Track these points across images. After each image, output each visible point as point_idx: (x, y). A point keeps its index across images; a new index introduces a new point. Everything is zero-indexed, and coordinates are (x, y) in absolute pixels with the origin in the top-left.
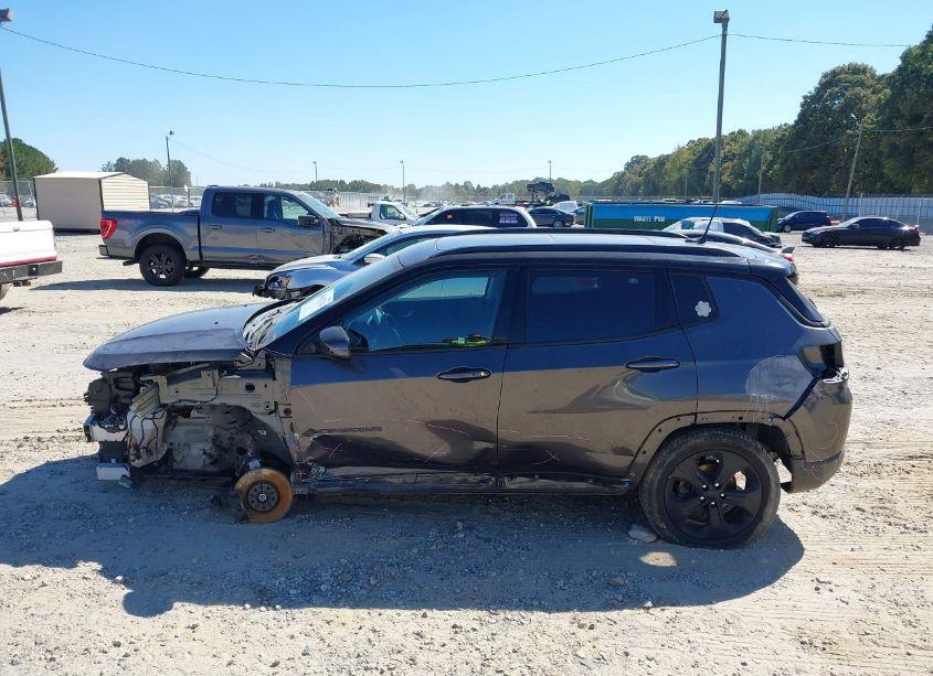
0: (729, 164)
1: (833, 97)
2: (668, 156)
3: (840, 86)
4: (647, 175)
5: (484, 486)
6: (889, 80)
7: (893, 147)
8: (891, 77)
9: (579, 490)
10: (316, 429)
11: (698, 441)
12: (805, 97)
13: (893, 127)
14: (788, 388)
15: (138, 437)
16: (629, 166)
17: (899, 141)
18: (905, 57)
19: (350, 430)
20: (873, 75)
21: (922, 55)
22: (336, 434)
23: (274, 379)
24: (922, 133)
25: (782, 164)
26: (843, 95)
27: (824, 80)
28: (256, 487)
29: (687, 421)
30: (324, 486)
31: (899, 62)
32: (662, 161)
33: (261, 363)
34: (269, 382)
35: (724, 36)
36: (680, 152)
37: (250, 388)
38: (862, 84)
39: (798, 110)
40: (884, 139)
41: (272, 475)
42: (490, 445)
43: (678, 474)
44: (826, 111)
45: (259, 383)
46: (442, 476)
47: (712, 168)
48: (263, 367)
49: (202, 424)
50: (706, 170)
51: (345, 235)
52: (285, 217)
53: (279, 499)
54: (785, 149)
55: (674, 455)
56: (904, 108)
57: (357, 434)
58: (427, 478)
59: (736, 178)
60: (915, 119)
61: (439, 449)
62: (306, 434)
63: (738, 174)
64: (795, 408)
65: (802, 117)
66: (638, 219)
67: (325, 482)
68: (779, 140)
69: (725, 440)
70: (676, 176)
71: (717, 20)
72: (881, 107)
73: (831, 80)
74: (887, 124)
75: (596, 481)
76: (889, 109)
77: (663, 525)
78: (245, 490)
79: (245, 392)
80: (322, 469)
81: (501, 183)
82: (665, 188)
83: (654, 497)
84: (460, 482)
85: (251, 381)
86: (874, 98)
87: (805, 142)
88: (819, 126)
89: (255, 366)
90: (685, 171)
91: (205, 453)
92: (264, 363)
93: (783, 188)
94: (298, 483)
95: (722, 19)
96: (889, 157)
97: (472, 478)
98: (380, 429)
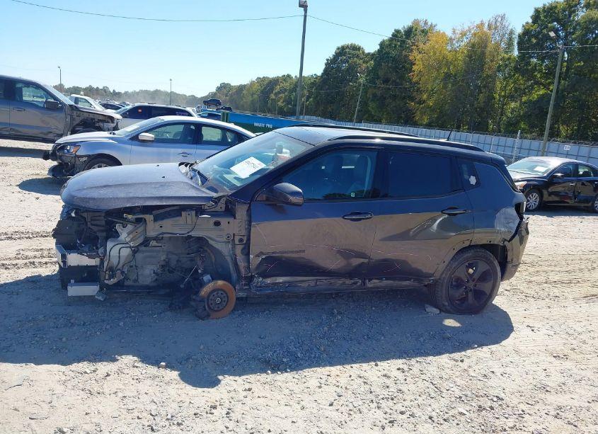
0: (282, 95)
1: (343, 62)
2: (245, 86)
3: (346, 55)
4: (231, 96)
5: (355, 286)
6: (372, 56)
7: (375, 95)
8: (373, 55)
9: (406, 286)
10: (264, 252)
11: (469, 255)
12: (327, 60)
13: (375, 83)
14: (511, 225)
15: (114, 261)
16: (219, 89)
17: (379, 93)
18: (382, 44)
19: (285, 252)
20: (363, 52)
21: (390, 45)
22: (277, 255)
23: (235, 218)
24: (389, 89)
25: (315, 98)
26: (348, 62)
27: (338, 51)
28: (215, 293)
29: (467, 244)
30: (260, 290)
31: (379, 47)
32: (241, 88)
33: (221, 206)
34: (231, 220)
35: (305, 16)
36: (252, 83)
37: (217, 224)
38: (358, 57)
39: (324, 67)
40: (370, 90)
41: (224, 284)
42: (366, 261)
43: (457, 274)
44: (339, 69)
45: (224, 221)
46: (332, 281)
47: (273, 96)
48: (223, 209)
49: (159, 251)
50: (268, 97)
51: (81, 119)
52: (24, 98)
53: (228, 301)
54: (316, 89)
55: (456, 263)
56: (381, 73)
57: (289, 255)
58: (323, 282)
59: (288, 104)
60: (386, 81)
61: (335, 263)
62: (258, 256)
63: (288, 101)
64: (513, 237)
65: (326, 71)
66: (256, 124)
67: (260, 288)
68: (312, 83)
69: (481, 254)
70: (250, 98)
71: (300, 6)
72: (369, 72)
73: (342, 52)
74: (372, 81)
75: (415, 280)
76: (373, 74)
77: (447, 304)
78: (206, 296)
79: (214, 227)
80: (261, 279)
81: (130, 90)
82: (243, 106)
83: (444, 288)
84: (342, 284)
85: (218, 219)
86: (364, 65)
87: (327, 87)
88: (335, 78)
89: (218, 209)
90: (255, 96)
91: (154, 273)
92: (224, 206)
93: (314, 114)
94: (241, 290)
95: (304, 6)
96: (372, 100)
97: (348, 282)
98: (304, 251)
